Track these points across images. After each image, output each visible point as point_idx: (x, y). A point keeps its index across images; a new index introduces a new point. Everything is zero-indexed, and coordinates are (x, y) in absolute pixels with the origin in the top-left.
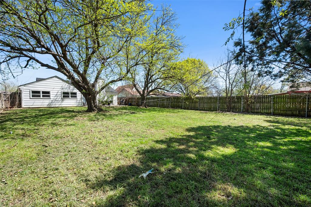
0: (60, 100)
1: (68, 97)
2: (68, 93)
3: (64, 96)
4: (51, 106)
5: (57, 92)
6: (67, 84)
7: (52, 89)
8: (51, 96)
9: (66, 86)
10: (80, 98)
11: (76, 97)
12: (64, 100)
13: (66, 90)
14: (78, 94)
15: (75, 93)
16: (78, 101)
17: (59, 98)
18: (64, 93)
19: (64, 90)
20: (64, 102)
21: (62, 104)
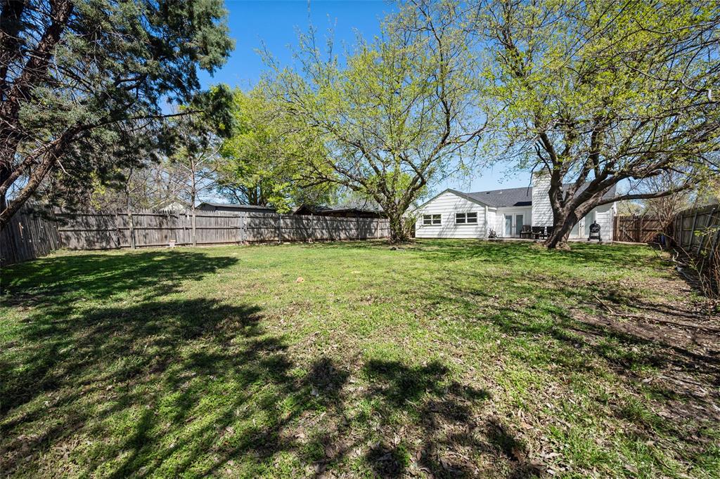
0: (452, 226)
1: (464, 221)
2: (463, 215)
3: (458, 221)
4: (441, 237)
5: (448, 214)
6: (463, 199)
7: (443, 211)
8: (442, 220)
9: (461, 203)
10: (482, 222)
11: (475, 220)
12: (458, 227)
13: (461, 210)
14: (478, 215)
15: (475, 215)
16: (479, 229)
17: (450, 223)
18: (458, 215)
19: (458, 210)
20: (458, 230)
21: (455, 233)
